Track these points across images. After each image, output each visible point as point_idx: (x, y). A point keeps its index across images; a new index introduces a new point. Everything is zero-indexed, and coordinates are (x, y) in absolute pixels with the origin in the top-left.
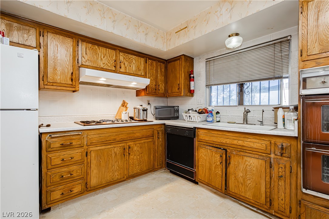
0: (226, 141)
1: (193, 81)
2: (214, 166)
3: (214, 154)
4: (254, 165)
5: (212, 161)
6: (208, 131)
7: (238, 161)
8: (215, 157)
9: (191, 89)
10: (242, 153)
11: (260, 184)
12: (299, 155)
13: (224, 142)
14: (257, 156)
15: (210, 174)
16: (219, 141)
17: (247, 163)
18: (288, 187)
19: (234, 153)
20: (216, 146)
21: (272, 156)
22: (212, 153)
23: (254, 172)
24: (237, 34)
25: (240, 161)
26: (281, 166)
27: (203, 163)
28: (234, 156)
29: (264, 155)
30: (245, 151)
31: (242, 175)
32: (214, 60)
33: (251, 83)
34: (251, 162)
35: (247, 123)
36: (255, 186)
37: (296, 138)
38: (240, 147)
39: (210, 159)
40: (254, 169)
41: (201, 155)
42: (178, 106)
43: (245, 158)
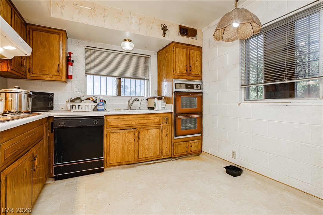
0: (136, 122)
1: (72, 65)
2: (127, 145)
3: (127, 134)
4: (153, 133)
5: (125, 142)
6: (118, 116)
7: (145, 134)
8: (128, 137)
9: (69, 74)
10: (147, 128)
11: (157, 144)
12: (172, 121)
13: (134, 123)
14: (155, 128)
15: (123, 154)
16: (130, 123)
17: (150, 133)
18: (168, 139)
19: (142, 129)
20: (127, 128)
21: (162, 125)
22: (125, 135)
23: (154, 138)
24: (130, 41)
25: (146, 133)
26: (166, 129)
27: (115, 147)
28: (142, 132)
29: (158, 126)
30: (148, 126)
31: (147, 143)
32: (95, 50)
33: (124, 79)
34: (152, 132)
35: (130, 109)
36: (155, 147)
37: (172, 113)
38: (145, 124)
39: (122, 140)
40: (154, 136)
41: (112, 140)
42: (53, 94)
43: (149, 131)
